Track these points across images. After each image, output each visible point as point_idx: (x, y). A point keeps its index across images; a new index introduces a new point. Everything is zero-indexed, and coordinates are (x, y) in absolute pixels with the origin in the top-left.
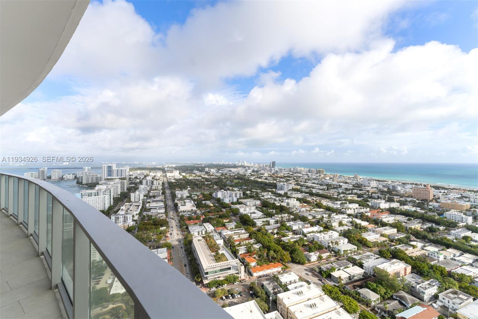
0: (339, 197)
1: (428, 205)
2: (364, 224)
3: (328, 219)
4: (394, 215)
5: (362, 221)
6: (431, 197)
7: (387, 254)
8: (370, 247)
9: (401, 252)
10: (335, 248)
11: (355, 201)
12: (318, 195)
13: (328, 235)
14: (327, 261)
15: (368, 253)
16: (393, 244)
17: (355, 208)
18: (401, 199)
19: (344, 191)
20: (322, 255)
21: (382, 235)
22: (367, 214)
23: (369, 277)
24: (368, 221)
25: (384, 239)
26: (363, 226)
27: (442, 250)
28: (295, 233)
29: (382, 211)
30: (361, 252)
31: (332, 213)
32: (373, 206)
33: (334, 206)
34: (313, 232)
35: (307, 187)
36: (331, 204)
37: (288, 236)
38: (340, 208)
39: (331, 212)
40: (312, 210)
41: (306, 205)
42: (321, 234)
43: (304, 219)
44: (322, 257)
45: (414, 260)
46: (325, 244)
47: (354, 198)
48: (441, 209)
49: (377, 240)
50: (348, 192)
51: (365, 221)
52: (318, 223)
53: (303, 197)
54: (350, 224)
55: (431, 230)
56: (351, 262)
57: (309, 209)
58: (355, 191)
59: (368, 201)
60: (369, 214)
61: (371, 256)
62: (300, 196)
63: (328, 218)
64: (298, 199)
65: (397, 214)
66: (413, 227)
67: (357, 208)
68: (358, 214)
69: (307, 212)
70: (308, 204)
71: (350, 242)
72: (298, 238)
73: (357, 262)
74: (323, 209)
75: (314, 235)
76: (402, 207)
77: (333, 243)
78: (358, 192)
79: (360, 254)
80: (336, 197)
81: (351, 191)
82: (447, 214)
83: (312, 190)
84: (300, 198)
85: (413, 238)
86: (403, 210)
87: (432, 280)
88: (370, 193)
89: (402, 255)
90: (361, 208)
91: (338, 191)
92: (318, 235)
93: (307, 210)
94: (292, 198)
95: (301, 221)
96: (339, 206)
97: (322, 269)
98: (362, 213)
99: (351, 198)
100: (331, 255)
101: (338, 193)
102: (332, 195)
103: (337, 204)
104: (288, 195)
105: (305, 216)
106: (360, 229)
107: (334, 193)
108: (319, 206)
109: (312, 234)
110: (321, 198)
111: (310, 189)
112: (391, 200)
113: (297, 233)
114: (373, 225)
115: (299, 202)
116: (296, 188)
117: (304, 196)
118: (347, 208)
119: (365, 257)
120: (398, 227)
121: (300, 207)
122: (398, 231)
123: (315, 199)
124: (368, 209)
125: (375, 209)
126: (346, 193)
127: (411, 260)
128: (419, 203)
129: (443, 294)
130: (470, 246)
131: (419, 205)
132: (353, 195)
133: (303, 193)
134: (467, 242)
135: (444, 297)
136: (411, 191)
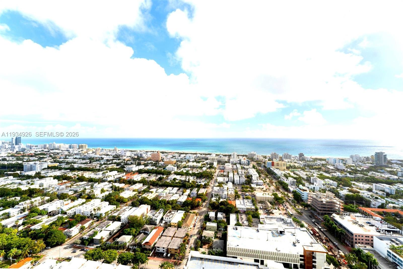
0: (101, 168)
1: (159, 164)
3: (90, 190)
4: (141, 174)
5: (120, 184)
6: (160, 159)
7: (137, 203)
8: (126, 202)
9: (145, 198)
10: (97, 214)
11: (115, 169)
12: (80, 169)
13: (91, 204)
14: (89, 228)
15: (125, 208)
16: (140, 194)
18: (145, 162)
19: (106, 162)
20: (85, 225)
21: (134, 191)
22: (123, 178)
23: (125, 225)
24: (124, 183)
25: (135, 193)
26: (120, 188)
27: (165, 189)
28: (51, 214)
29: (134, 173)
30: (119, 208)
31: (95, 183)
32: (128, 170)
33: (97, 177)
34: (74, 207)
35: (68, 163)
36: (93, 175)
37: (41, 222)
38: (102, 178)
39: (94, 182)
40: (74, 185)
41: (66, 181)
42: (83, 206)
43: (63, 197)
44: (84, 227)
45: (152, 201)
46: (87, 213)
47: (114, 167)
48: (164, 165)
49: (130, 196)
50: (109, 163)
51: (122, 183)
52: (80, 196)
53: (62, 174)
54: (111, 189)
55: (160, 179)
56: (111, 220)
57: (70, 185)
58: (115, 161)
59: (124, 167)
60: (125, 178)
61: (126, 209)
62: (58, 173)
64: (55, 177)
65: (143, 173)
66: (151, 180)
67: (116, 175)
68: (117, 179)
70: (69, 179)
71: (110, 204)
72: (55, 218)
73: (116, 218)
74: (86, 181)
75: (75, 209)
77: (96, 210)
78: (117, 162)
79: (118, 210)
80: (98, 168)
81: (111, 161)
82: (167, 168)
83: (73, 165)
84: (58, 176)
85: (151, 187)
86: (146, 169)
87: (161, 209)
89: (145, 200)
90: (119, 174)
91: (100, 163)
93: (67, 187)
94: (48, 177)
95: (60, 200)
97: (84, 238)
98: (120, 177)
99: (112, 167)
100: (93, 222)
102: (94, 167)
103: (99, 174)
104: (42, 175)
105: (65, 193)
106: (119, 190)
108: (81, 179)
109: (73, 209)
110: (84, 172)
111: (71, 164)
112: (139, 164)
113: (53, 214)
114: (128, 185)
115: (57, 180)
116: (53, 166)
117: (64, 172)
118: (108, 176)
119: (122, 211)
120: (143, 182)
121: (58, 185)
122: (143, 185)
123: (76, 173)
124: (125, 173)
125: (129, 172)
126: (107, 163)
127: (150, 202)
128: (154, 163)
129: (165, 215)
130: (176, 183)
131: (155, 165)
132: (113, 165)
133: (63, 170)
134: (175, 181)
135: (165, 217)
136: (151, 156)
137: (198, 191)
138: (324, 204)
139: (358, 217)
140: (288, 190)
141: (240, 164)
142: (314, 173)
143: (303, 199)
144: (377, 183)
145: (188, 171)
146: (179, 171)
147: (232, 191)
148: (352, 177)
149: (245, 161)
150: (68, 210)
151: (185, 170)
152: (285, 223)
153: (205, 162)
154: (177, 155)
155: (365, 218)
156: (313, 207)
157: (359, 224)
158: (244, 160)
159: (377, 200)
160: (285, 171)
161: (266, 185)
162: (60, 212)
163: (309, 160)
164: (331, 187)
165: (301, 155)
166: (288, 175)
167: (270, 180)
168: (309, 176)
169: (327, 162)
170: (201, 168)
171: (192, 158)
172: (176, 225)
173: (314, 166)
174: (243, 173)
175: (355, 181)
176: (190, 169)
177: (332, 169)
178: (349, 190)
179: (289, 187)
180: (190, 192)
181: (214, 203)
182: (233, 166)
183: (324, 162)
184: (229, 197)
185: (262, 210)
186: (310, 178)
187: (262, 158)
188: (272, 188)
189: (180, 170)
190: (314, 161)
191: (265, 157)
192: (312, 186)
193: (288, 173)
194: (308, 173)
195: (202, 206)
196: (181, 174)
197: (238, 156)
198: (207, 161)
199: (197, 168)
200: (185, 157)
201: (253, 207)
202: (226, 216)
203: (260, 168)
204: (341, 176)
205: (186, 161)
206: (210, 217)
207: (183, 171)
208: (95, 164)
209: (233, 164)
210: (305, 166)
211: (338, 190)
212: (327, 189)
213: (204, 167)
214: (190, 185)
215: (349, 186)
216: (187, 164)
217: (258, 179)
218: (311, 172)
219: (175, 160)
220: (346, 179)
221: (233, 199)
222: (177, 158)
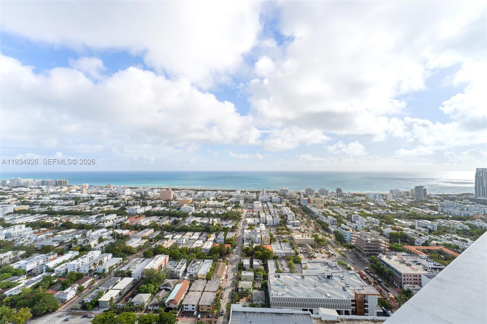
0: (93, 210)
1: (171, 204)
2: (126, 232)
3: (83, 240)
4: (149, 218)
5: (123, 230)
6: (172, 197)
7: (150, 253)
8: (135, 253)
9: (160, 246)
10: (99, 269)
11: (113, 211)
12: (63, 213)
13: (88, 258)
14: (90, 288)
15: (135, 260)
16: (152, 243)
17: (114, 219)
18: (152, 202)
19: (98, 203)
20: (83, 285)
21: (143, 238)
22: (126, 222)
23: (139, 282)
24: (128, 229)
25: (145, 241)
26: (124, 235)
27: (184, 235)
28: (31, 274)
29: (140, 215)
30: (127, 261)
31: (87, 231)
32: (130, 213)
33: (89, 222)
34: (64, 262)
35: (42, 205)
36: (83, 220)
37: (19, 284)
38: (97, 223)
39: (85, 229)
40: (57, 234)
41: (45, 229)
42: (77, 260)
43: (46, 250)
44: (83, 287)
45: (170, 250)
46: (85, 269)
47: (111, 208)
48: (178, 205)
49: (140, 244)
50: (103, 203)
51: (125, 229)
52: (70, 248)
53: (38, 220)
54: (111, 237)
55: (175, 222)
56: (118, 277)
57: (52, 234)
58: (110, 201)
59: (126, 209)
61: (137, 262)
62: (31, 219)
63: (83, 238)
64: (29, 225)
65: (152, 216)
66: (164, 224)
67: (115, 219)
68: (118, 225)
69: (49, 238)
70: (49, 227)
71: (115, 256)
72: (38, 279)
73: (125, 273)
74: (74, 228)
75: (66, 265)
76: (153, 209)
77: (96, 264)
78: (114, 202)
79: (126, 264)
80: (89, 211)
81: (106, 201)
82: (182, 208)
83: (52, 208)
84: (31, 223)
85: (165, 232)
86: (155, 211)
87: (182, 259)
88: (126, 201)
89: (161, 249)
90: (120, 218)
91: (90, 204)
92: (74, 262)
93: (48, 237)
94: (16, 224)
95: (41, 254)
96: (94, 221)
97: (85, 302)
98: (122, 222)
99: (108, 209)
100: (94, 280)
101: (91, 205)
102: (83, 209)
103: (91, 219)
104: (7, 222)
105: (46, 245)
106: (122, 238)
107: (86, 207)
108: (67, 226)
109: (63, 265)
110: (69, 216)
111: (49, 207)
112: (145, 205)
113: (34, 274)
114: (134, 231)
115: (32, 228)
116: (21, 209)
117: (39, 218)
118: (104, 221)
119: (132, 264)
120: (154, 226)
121: (34, 235)
122: (155, 230)
123: (58, 219)
124: (127, 217)
125: (133, 215)
126: (100, 205)
127: (167, 251)
128: (165, 203)
129: (189, 266)
130: (196, 227)
131: (165, 205)
132: (109, 206)
133: (37, 215)
134: (195, 224)
135: (190, 268)
136: (159, 194)
137: (225, 235)
138: (369, 244)
139: (404, 256)
140: (328, 230)
141: (271, 201)
142: (354, 211)
143: (346, 239)
144: (418, 220)
145: (209, 212)
146: (198, 212)
147: (266, 233)
148: (394, 214)
149: (277, 198)
150: (55, 267)
151: (205, 211)
152: (331, 267)
153: (229, 201)
154: (193, 192)
155: (411, 257)
156: (357, 247)
157: (406, 263)
158: (275, 197)
159: (421, 237)
160: (323, 209)
161: (303, 226)
162: (44, 271)
163: (347, 196)
164: (374, 225)
165: (339, 190)
166: (326, 213)
167: (307, 219)
168: (350, 213)
169: (367, 198)
170: (225, 207)
171: (212, 196)
172: (205, 277)
173: (354, 202)
174: (276, 212)
175: (397, 218)
176: (211, 209)
177: (373, 206)
178: (392, 228)
179: (329, 227)
180: (216, 237)
181: (247, 248)
182: (262, 205)
183: (363, 198)
184: (263, 241)
185: (302, 255)
186: (351, 216)
187: (295, 195)
188: (311, 228)
189: (199, 210)
190: (353, 197)
191: (299, 194)
192: (354, 225)
193: (326, 211)
194: (348, 211)
195: (232, 254)
196: (202, 215)
197: (268, 192)
198: (232, 199)
199: (220, 207)
200: (203, 194)
201: (293, 251)
202: (263, 264)
203: (295, 206)
204: (383, 213)
205: (205, 200)
206: (244, 266)
207: (203, 212)
208: (84, 206)
209: (263, 203)
210: (343, 202)
211: (382, 228)
212: (370, 228)
213: (228, 206)
214: (215, 229)
215: (392, 223)
216: (207, 204)
217: (294, 219)
218: (351, 209)
219: (191, 198)
220: (388, 216)
221: (268, 243)
222: (193, 196)
